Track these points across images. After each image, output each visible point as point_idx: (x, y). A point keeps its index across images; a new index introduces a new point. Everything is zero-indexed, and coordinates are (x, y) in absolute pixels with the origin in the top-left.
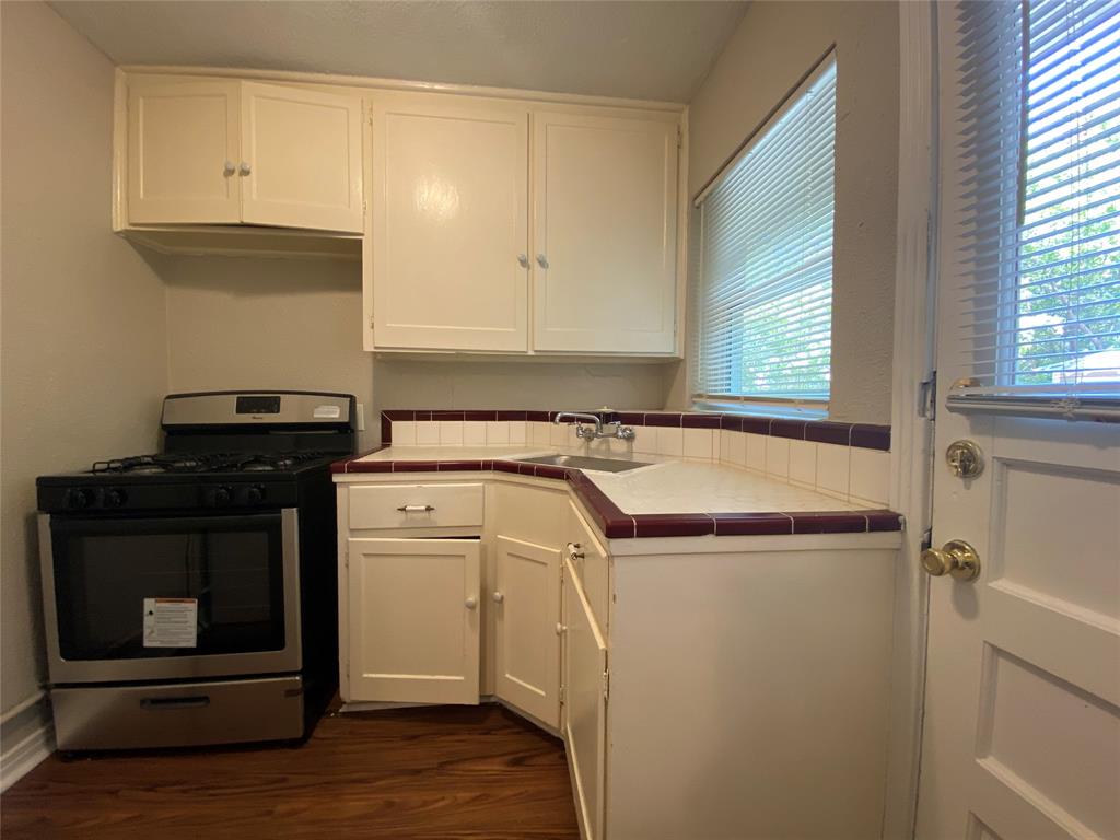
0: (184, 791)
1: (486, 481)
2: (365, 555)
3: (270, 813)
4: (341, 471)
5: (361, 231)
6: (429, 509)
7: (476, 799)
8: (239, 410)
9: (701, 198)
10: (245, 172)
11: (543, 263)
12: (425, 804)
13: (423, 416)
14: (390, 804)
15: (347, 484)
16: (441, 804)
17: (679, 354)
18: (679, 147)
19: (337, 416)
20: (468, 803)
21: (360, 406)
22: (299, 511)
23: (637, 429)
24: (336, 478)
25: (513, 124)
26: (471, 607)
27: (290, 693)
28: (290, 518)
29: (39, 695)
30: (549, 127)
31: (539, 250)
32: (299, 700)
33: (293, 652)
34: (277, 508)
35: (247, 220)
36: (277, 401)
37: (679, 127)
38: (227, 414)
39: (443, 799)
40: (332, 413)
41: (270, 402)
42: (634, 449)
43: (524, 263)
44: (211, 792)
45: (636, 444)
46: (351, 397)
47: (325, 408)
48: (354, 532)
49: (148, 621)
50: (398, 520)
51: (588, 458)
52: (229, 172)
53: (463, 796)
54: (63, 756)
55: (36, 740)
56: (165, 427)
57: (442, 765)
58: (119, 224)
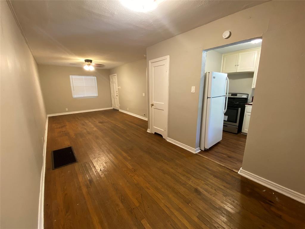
4: (247, 105)
8: (231, 96)
10: (238, 66)
21: (249, 95)
24: (246, 105)
28: (240, 109)
32: (237, 129)
34: (238, 108)
35: (237, 72)
36: (237, 94)
40: (245, 96)
41: (236, 95)
46: (248, 95)
48: (247, 112)
52: (236, 66)
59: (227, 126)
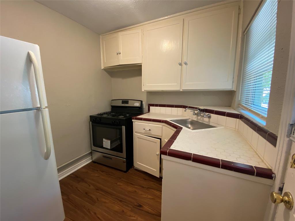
0: (106, 174)
1: (162, 125)
2: (138, 138)
3: (116, 184)
5: (141, 63)
6: (150, 130)
7: (152, 199)
8: (122, 103)
9: (245, 32)
10: (120, 53)
11: (186, 64)
12: (142, 195)
13: (157, 105)
14: (136, 192)
15: (135, 122)
16: (145, 196)
17: (234, 89)
18: (239, 14)
19: (138, 105)
20: (150, 198)
21: (144, 103)
22: (125, 127)
23: (212, 114)
24: (133, 120)
25: (179, 23)
26: (158, 155)
27: (124, 162)
29: (90, 151)
30: (190, 21)
31: (185, 60)
32: (125, 164)
33: (124, 154)
34: (121, 126)
35: (120, 64)
37: (239, 6)
38: (120, 104)
39: (145, 195)
40: (137, 104)
41: (127, 102)
42: (211, 121)
43: (180, 64)
44: (110, 176)
45: (211, 119)
46: (142, 101)
47: (136, 103)
48: (136, 132)
49: (104, 142)
50: (143, 131)
51: (197, 121)
52: (118, 54)
53: (149, 197)
54: (94, 162)
55: (90, 158)
56: (111, 106)
57: (148, 188)
58: (103, 68)
59: (111, 158)
